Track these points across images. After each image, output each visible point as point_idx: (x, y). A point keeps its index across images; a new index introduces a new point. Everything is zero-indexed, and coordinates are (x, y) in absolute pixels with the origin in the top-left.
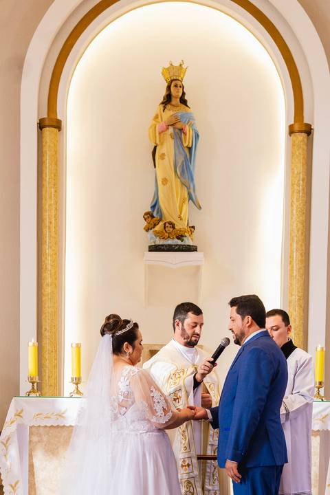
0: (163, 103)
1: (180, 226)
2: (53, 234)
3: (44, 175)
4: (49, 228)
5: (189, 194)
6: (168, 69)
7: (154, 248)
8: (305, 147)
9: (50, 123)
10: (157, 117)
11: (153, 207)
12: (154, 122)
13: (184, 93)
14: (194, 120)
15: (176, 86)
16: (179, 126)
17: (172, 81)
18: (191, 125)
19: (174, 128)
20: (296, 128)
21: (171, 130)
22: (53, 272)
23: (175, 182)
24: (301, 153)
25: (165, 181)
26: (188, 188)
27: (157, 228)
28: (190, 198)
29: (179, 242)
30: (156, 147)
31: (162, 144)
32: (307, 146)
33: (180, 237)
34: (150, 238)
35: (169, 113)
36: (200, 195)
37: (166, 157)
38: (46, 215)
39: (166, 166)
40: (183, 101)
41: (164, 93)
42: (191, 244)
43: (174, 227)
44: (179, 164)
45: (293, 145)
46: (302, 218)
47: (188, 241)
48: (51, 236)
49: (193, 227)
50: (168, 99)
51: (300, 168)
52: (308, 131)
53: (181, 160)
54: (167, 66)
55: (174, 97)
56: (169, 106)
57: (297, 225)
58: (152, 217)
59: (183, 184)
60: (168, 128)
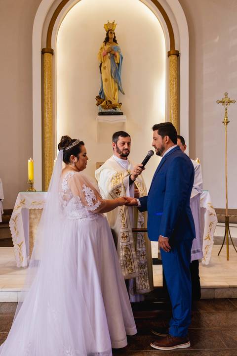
0: (104, 42)
1: (114, 102)
2: (50, 107)
3: (45, 77)
4: (48, 103)
5: (119, 87)
6: (107, 25)
7: (101, 114)
8: (176, 62)
9: (48, 51)
10: (102, 48)
11: (100, 93)
12: (100, 51)
13: (115, 37)
14: (120, 50)
15: (111, 33)
16: (113, 53)
17: (109, 30)
18: (119, 52)
19: (111, 54)
20: (172, 53)
21: (109, 55)
22: (50, 126)
23: (112, 81)
24: (174, 65)
25: (106, 80)
26: (118, 84)
27: (103, 104)
28: (119, 89)
29: (114, 111)
30: (101, 64)
31: (104, 62)
32: (177, 62)
33: (114, 108)
34: (99, 109)
35: (107, 47)
36: (123, 87)
37: (107, 68)
38: (46, 97)
39: (106, 73)
40: (115, 41)
41: (105, 36)
42: (120, 111)
43: (111, 103)
44: (113, 72)
45: (170, 61)
46: (176, 98)
47: (118, 110)
48: (48, 108)
49: (121, 103)
50: (107, 40)
51: (174, 73)
52: (178, 54)
53: (114, 70)
54: (107, 23)
55: (110, 38)
56: (108, 43)
57: (173, 101)
58: (100, 98)
59: (115, 82)
60: (107, 54)
